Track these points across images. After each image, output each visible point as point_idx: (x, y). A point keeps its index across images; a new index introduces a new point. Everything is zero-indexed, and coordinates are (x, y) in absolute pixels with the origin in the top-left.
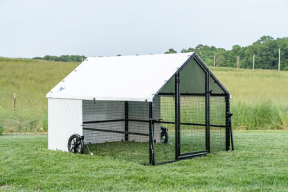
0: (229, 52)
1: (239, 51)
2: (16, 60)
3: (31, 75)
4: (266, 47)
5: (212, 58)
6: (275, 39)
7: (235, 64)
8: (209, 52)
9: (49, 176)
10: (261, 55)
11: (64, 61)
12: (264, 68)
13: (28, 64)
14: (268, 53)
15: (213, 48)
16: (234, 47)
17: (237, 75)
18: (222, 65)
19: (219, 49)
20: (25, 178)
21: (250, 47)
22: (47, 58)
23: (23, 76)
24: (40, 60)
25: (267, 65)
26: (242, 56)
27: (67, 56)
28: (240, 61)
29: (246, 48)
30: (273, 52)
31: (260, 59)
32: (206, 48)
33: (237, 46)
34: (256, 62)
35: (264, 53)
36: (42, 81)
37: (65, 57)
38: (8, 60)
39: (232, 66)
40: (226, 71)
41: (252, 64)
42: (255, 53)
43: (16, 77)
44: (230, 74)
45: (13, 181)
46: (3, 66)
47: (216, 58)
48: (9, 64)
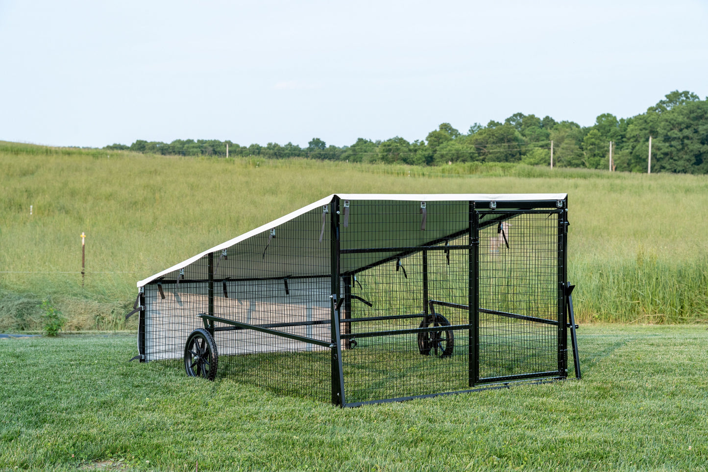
0: (587, 130)
1: (613, 130)
2: (68, 152)
3: (106, 189)
4: (680, 119)
5: (547, 146)
7: (602, 161)
8: (538, 130)
9: (211, 438)
10: (667, 139)
11: (184, 153)
12: (675, 171)
13: (98, 162)
14: (687, 132)
15: (549, 122)
16: (599, 118)
17: (612, 189)
18: (570, 164)
19: (564, 123)
20: (155, 441)
21: (641, 120)
22: (141, 146)
23: (88, 192)
24: (125, 152)
25: (681, 163)
26: (621, 140)
27: (190, 141)
28: (615, 153)
29: (630, 122)
30: (696, 131)
31: (665, 147)
32: (531, 121)
33: (609, 115)
34: (654, 155)
35: (675, 133)
36: (136, 203)
37: (183, 143)
38: (48, 151)
39: (597, 166)
40: (584, 177)
41: (645, 160)
42: (654, 133)
43: (73, 194)
44: (595, 186)
45: (125, 450)
46: (38, 167)
47: (556, 145)
48: (52, 159)
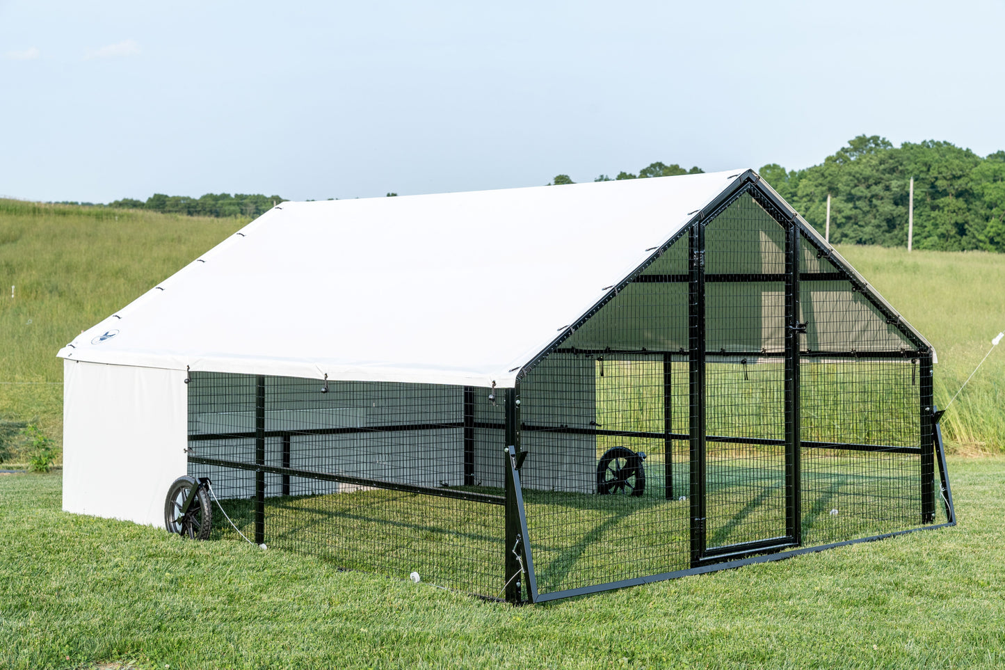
1: (780, 185)
3: (114, 263)
4: (868, 172)
6: (897, 145)
9: (252, 632)
10: (851, 198)
11: (217, 213)
12: (860, 242)
13: (103, 225)
14: (876, 190)
16: (763, 171)
21: (817, 173)
22: (160, 203)
23: (90, 267)
24: (140, 212)
25: (868, 229)
27: (225, 196)
29: (802, 175)
30: (887, 188)
31: (847, 209)
33: (775, 167)
34: (833, 219)
35: (861, 191)
37: (216, 198)
41: (822, 226)
42: (834, 190)
43: (69, 269)
45: (137, 648)
46: (22, 231)
48: (41, 222)
